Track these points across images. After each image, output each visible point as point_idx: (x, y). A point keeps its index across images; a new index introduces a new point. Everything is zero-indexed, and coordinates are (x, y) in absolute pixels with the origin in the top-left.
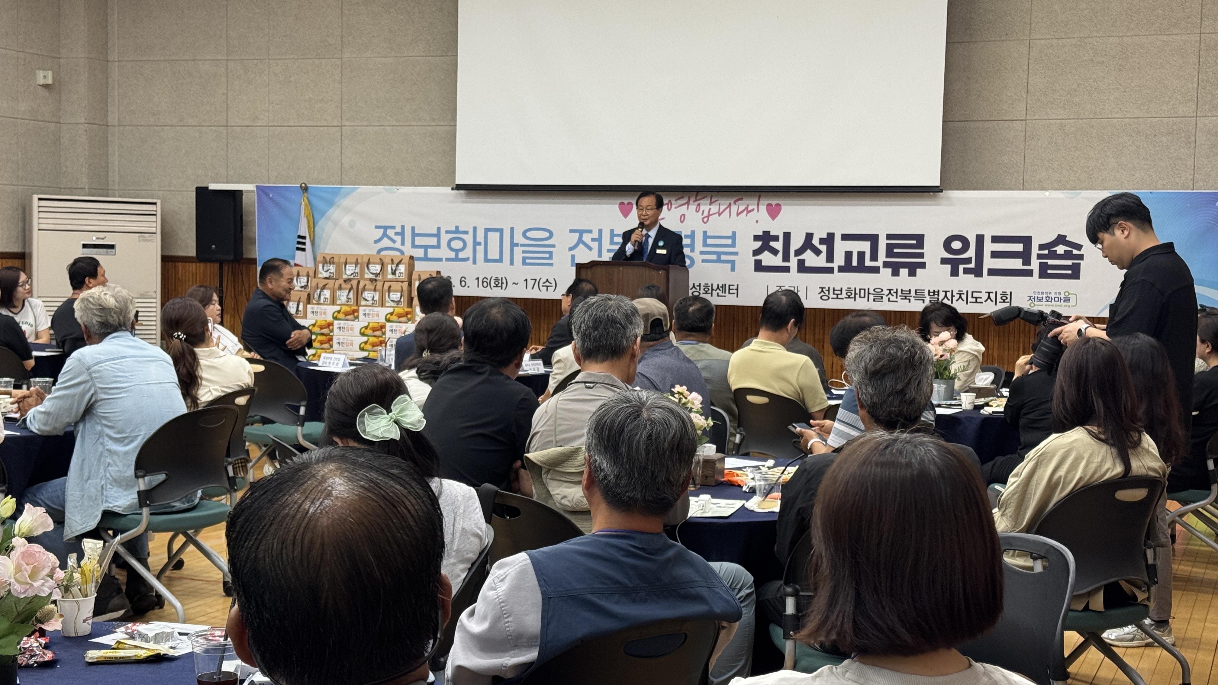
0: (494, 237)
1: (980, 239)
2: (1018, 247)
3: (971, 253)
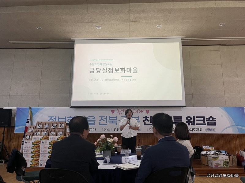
1: (194, 117)
2: (202, 119)
3: (192, 120)
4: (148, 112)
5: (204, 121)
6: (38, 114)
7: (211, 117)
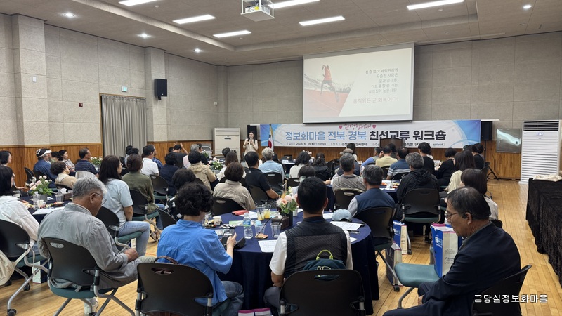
0: (312, 134)
1: (422, 131)
2: (431, 133)
3: (420, 135)
4: (374, 127)
5: (433, 135)
6: (277, 130)
7: (441, 131)
